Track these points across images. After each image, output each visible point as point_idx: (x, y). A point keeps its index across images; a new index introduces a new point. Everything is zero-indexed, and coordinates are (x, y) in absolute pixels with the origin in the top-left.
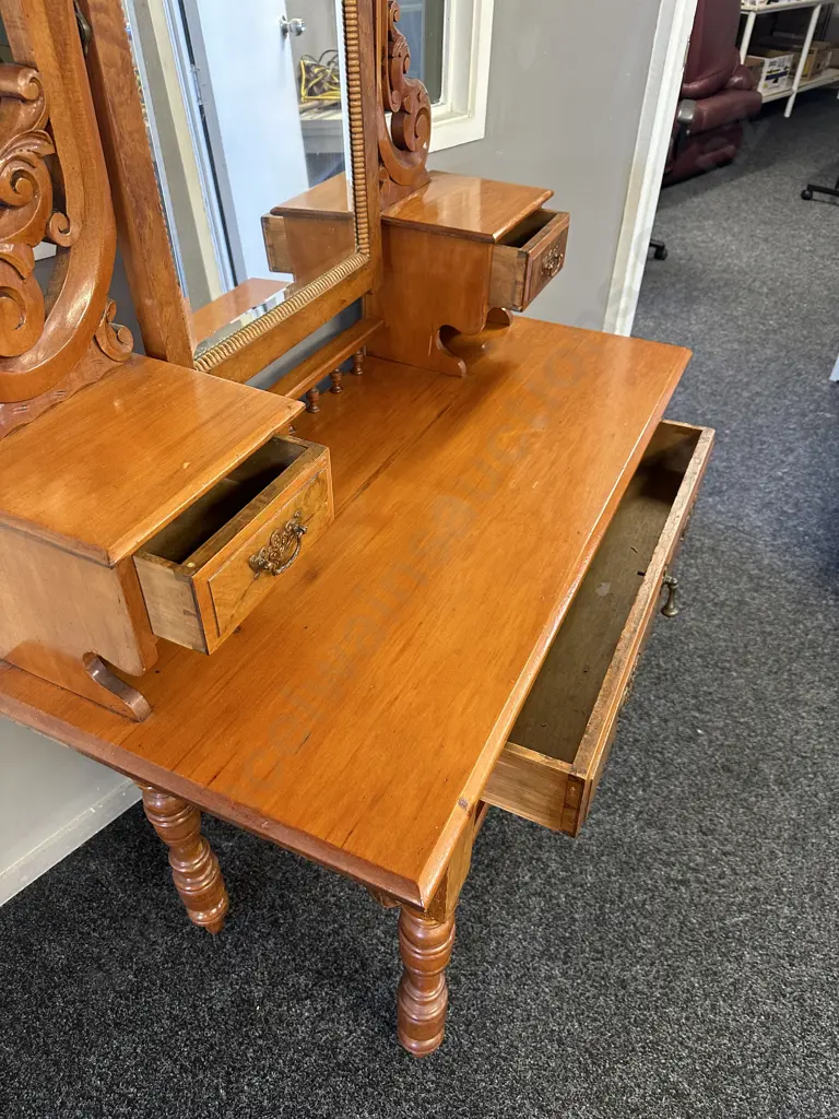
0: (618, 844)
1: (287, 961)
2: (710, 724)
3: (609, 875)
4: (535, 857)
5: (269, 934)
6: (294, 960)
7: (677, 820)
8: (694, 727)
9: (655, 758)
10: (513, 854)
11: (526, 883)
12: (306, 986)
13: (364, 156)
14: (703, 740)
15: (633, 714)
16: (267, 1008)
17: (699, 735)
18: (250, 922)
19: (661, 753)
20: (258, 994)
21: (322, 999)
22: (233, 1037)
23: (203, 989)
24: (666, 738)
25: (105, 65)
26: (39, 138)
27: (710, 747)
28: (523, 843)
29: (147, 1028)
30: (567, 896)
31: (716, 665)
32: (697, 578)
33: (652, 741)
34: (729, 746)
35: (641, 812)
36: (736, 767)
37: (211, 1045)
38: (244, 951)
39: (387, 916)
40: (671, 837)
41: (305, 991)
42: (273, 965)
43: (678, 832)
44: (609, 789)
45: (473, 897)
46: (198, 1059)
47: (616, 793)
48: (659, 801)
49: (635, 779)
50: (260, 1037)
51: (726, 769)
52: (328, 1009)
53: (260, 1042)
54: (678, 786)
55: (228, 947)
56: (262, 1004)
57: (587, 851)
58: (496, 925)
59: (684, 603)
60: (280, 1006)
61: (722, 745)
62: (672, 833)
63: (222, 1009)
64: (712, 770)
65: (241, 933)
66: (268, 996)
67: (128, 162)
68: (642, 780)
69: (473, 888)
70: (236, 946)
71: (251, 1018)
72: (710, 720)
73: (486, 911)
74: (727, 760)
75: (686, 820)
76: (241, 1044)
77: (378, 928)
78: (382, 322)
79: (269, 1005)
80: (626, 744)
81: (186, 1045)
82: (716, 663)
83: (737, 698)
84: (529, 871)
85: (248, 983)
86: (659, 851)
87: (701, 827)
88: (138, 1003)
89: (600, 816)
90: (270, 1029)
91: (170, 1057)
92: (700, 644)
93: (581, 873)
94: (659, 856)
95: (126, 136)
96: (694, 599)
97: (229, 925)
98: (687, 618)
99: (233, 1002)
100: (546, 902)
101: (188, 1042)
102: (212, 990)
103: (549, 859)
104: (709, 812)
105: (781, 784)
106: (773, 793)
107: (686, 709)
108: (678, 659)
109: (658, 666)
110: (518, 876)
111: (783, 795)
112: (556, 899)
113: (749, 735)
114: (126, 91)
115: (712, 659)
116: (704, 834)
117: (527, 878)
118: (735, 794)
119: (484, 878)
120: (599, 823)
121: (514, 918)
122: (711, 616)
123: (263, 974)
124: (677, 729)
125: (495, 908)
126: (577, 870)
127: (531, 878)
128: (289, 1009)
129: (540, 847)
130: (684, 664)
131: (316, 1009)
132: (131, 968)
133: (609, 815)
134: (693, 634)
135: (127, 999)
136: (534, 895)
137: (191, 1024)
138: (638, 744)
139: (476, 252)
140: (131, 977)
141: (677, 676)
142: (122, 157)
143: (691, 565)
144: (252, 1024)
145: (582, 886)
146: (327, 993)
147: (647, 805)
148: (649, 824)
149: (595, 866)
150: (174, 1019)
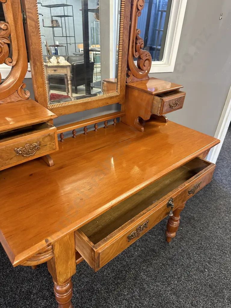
0: (160, 295)
1: (46, 286)
2: (211, 269)
3: (153, 305)
4: (132, 288)
5: (46, 276)
6: (48, 286)
7: (185, 296)
8: (205, 268)
9: (186, 273)
10: (125, 284)
11: (125, 295)
12: (48, 296)
13: (121, 66)
14: (206, 273)
15: (185, 256)
16: (34, 297)
17: (205, 271)
18: (43, 270)
19: (189, 272)
20: (34, 292)
21: (50, 302)
22: (22, 301)
23: (22, 283)
24: (193, 268)
25: (29, 26)
26: (6, 39)
27: (207, 277)
28: (130, 282)
29: (4, 287)
30: (136, 305)
31: (222, 251)
32: (227, 220)
33: (188, 267)
34: (215, 279)
35: (173, 288)
36: (214, 287)
37: (15, 300)
38: (37, 278)
39: (79, 286)
40: (180, 301)
41: (46, 297)
42: (43, 285)
43: (183, 301)
44: (166, 277)
45: (107, 292)
46: (10, 302)
47: (167, 279)
48: (181, 287)
49: (176, 277)
50: (28, 305)
51: (210, 287)
52: (49, 305)
53: (27, 306)
54: (190, 285)
55: (34, 275)
56: (34, 295)
57: (149, 294)
58: (109, 304)
59: (219, 227)
60: (38, 298)
61: (212, 278)
62: (181, 300)
63: (24, 291)
64: (205, 285)
65: (39, 272)
66: (37, 294)
67: (33, 50)
68: (179, 278)
69: (108, 289)
70: (36, 275)
71: (29, 298)
72: (211, 268)
73: (108, 298)
74: (212, 284)
75: (188, 298)
76: (22, 304)
77: (75, 288)
78: (125, 113)
79: (35, 296)
80: (178, 265)
81: (9, 297)
82: (223, 250)
83: (225, 264)
84: (128, 291)
85: (33, 287)
86: (174, 304)
87: (192, 302)
88: (5, 279)
89: (159, 284)
90: (32, 303)
91: (4, 298)
92: (219, 242)
93: (144, 300)
94: (173, 306)
95: (33, 44)
96: (223, 227)
97: (38, 269)
98: (218, 232)
99: (27, 291)
100: (128, 304)
101: (10, 296)
102: (24, 285)
103: (136, 290)
104: (197, 299)
105: (229, 300)
106: (225, 302)
107: (205, 261)
108: (209, 244)
109: (201, 244)
110: (123, 291)
111: (228, 305)
112: (132, 304)
113: (224, 279)
114: (35, 33)
115: (221, 248)
116: (192, 305)
117: (126, 293)
118: (210, 297)
119: (113, 287)
120: (157, 286)
121: (116, 304)
122: (227, 234)
123: (39, 286)
124: (198, 267)
125: (111, 298)
126: (143, 298)
127: (127, 294)
128: (40, 300)
129: (135, 286)
130: (211, 246)
131: (46, 304)
132: (9, 269)
133: (162, 285)
134: (218, 238)
135: (4, 277)
136: (125, 300)
137: (14, 292)
138: (183, 266)
139: (149, 97)
140: (8, 271)
141: (206, 249)
142: (32, 48)
143: (227, 216)
144: (28, 300)
145: (142, 304)
146: (51, 300)
147: (176, 287)
148: (174, 294)
149: (149, 299)
150: (11, 288)
